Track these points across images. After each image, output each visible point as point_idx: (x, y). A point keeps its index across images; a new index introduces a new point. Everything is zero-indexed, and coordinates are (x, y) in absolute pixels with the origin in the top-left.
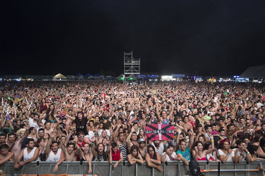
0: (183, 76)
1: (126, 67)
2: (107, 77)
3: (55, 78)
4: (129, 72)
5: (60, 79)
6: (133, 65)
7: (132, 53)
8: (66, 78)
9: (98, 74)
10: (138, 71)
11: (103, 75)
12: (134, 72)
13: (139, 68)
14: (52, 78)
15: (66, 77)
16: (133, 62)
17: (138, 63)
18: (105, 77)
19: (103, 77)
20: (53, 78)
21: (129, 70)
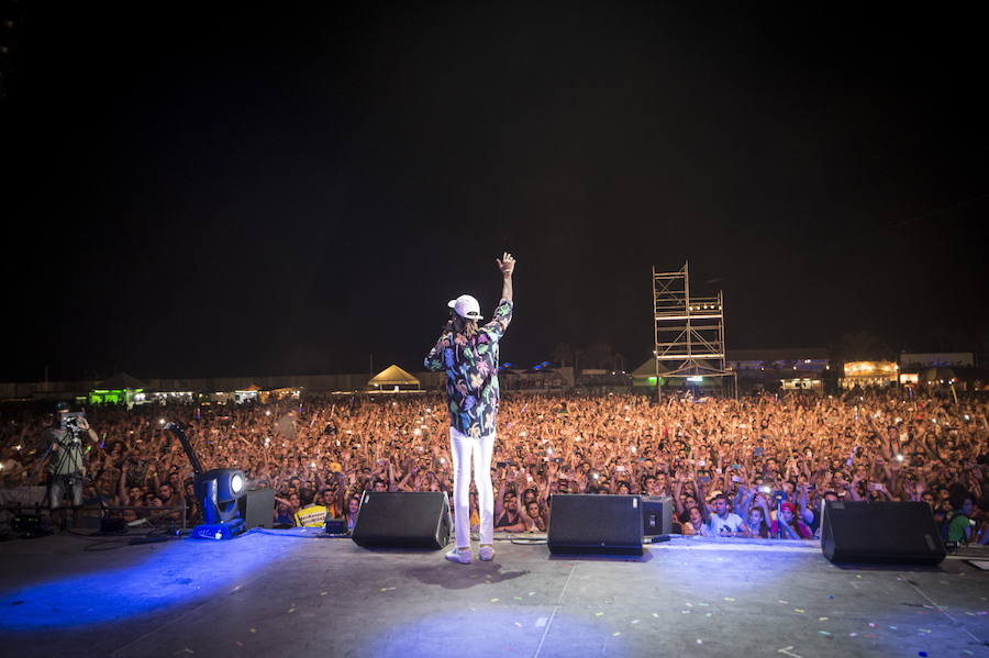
0: (966, 359)
1: (663, 329)
2: (588, 376)
3: (376, 385)
4: (675, 350)
5: (397, 390)
6: (693, 323)
7: (686, 273)
8: (417, 382)
9: (545, 364)
10: (717, 347)
11: (567, 365)
12: (697, 349)
13: (722, 334)
14: (365, 384)
15: (419, 379)
16: (691, 309)
17: (713, 311)
18: (577, 374)
19: (567, 373)
20: (370, 383)
21: (675, 344)
